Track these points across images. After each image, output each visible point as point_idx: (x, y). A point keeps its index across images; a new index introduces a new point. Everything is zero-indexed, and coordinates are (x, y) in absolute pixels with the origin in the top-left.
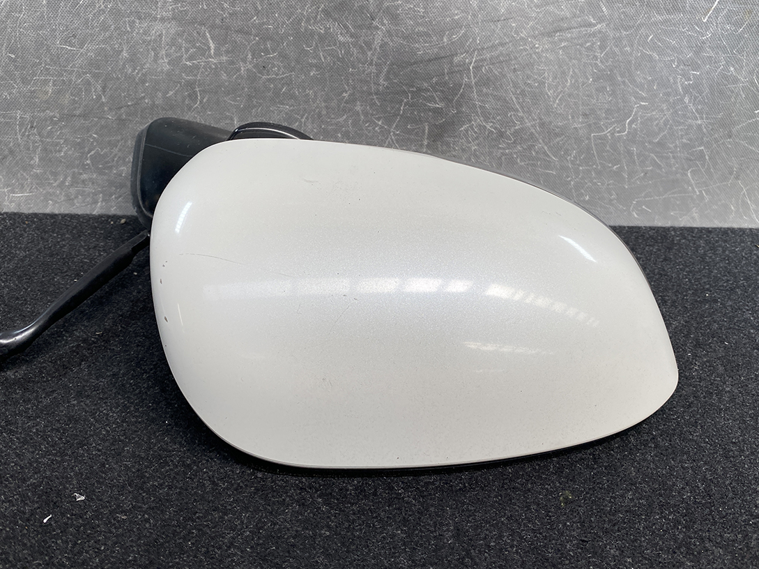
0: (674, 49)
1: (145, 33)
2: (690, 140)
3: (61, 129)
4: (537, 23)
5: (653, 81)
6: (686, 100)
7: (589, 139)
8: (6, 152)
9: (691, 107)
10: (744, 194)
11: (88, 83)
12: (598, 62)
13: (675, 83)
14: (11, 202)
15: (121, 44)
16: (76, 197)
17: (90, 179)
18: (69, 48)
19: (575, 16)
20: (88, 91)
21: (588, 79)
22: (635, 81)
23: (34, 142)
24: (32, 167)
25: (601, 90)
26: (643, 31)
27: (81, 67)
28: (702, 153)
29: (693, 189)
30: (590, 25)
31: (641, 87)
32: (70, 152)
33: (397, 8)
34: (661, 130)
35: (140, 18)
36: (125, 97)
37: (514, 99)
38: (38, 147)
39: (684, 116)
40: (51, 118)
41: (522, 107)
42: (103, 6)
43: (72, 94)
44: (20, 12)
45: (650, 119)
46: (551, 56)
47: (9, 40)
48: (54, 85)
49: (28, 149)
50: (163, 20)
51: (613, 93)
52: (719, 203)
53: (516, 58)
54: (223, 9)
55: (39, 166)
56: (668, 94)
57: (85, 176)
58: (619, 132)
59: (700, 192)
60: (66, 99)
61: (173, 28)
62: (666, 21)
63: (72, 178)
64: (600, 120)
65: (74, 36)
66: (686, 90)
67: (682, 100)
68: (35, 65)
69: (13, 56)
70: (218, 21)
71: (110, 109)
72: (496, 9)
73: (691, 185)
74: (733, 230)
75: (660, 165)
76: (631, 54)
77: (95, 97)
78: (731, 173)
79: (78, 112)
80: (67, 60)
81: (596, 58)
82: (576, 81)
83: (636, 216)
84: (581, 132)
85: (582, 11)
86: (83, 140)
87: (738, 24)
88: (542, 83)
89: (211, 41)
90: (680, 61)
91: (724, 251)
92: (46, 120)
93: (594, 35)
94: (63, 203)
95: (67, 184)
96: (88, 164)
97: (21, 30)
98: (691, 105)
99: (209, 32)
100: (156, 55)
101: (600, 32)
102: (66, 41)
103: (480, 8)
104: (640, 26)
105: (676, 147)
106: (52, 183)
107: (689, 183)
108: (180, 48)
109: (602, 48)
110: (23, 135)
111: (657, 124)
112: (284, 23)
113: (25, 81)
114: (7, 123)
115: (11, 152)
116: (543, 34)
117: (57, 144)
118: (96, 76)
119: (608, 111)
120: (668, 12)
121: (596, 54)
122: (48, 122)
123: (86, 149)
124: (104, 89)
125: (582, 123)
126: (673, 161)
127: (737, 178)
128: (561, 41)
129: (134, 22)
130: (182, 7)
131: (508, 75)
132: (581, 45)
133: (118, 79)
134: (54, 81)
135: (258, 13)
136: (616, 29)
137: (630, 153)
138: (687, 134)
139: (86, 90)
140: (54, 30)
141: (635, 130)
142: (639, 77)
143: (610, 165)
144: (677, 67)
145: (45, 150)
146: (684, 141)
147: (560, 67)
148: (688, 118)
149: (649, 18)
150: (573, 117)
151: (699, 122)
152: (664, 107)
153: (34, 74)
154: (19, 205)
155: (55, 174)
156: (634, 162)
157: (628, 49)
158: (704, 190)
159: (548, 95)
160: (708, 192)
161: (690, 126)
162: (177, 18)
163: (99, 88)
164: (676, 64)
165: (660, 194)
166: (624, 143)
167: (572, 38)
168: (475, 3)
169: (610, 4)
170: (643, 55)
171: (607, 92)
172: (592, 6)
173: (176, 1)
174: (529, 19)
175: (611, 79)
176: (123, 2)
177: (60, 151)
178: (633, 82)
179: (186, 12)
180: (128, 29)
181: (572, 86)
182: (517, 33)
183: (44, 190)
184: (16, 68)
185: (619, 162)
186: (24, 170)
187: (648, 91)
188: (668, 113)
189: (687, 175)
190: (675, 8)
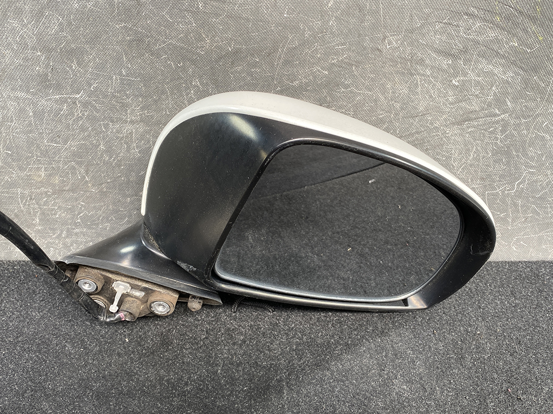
1: (118, 132)
3: (54, 199)
4: (450, 116)
5: (542, 154)
8: (13, 216)
11: (74, 168)
12: (498, 142)
15: (98, 140)
16: (72, 245)
17: (81, 232)
18: (55, 145)
19: (483, 109)
20: (74, 174)
21: (488, 154)
22: (527, 155)
23: (34, 209)
24: (35, 225)
25: (498, 161)
26: (540, 119)
27: (66, 158)
30: (495, 115)
31: (532, 159)
32: (63, 215)
34: (543, 188)
35: (112, 121)
36: (104, 176)
38: (37, 212)
40: (46, 193)
42: (80, 114)
43: (61, 176)
44: (12, 121)
45: (536, 181)
46: (459, 139)
47: (5, 141)
48: (46, 171)
49: (30, 213)
50: (132, 122)
51: (508, 163)
53: (428, 141)
55: (39, 224)
57: (77, 230)
58: (508, 190)
60: (56, 180)
61: (141, 128)
63: (67, 232)
64: (494, 182)
65: (58, 136)
68: (28, 158)
69: (10, 152)
71: (93, 185)
72: (416, 108)
75: (539, 213)
76: (527, 136)
77: (79, 177)
79: (67, 188)
80: (54, 153)
81: (497, 139)
82: (478, 155)
83: (515, 249)
85: (489, 105)
86: (73, 206)
88: (449, 158)
92: (42, 194)
93: (497, 122)
94: (62, 249)
95: (63, 236)
96: (78, 222)
97: (14, 134)
100: (128, 147)
101: (503, 120)
102: (52, 140)
103: (402, 109)
104: (538, 115)
106: (51, 236)
109: (503, 131)
110: (25, 205)
111: (541, 185)
113: (21, 169)
114: (10, 197)
115: (16, 216)
116: (453, 124)
117: (52, 210)
118: (79, 163)
119: (502, 176)
121: (498, 136)
122: (44, 196)
123: (77, 213)
124: (87, 172)
125: (479, 184)
126: (549, 210)
128: (468, 127)
129: (108, 124)
130: (148, 113)
132: (485, 130)
133: (97, 164)
134: (46, 168)
136: (518, 118)
137: (515, 205)
139: (72, 173)
140: (42, 133)
141: (522, 188)
142: (531, 152)
143: (498, 213)
145: (43, 214)
147: (465, 146)
150: (472, 180)
152: (549, 172)
153: (28, 164)
155: (54, 230)
156: (518, 212)
157: (525, 132)
159: (453, 165)
162: (145, 120)
163: (83, 171)
165: (536, 233)
166: (512, 198)
167: (478, 125)
168: (398, 106)
169: (515, 100)
170: (537, 137)
171: (503, 162)
172: (499, 102)
173: (143, 109)
174: (443, 113)
175: (508, 154)
176: (97, 111)
177: (55, 214)
178: (525, 155)
179: (152, 117)
180: (104, 129)
181: (474, 159)
182: (431, 124)
183: (46, 240)
184: (13, 160)
185: (506, 211)
186: (29, 228)
187: (537, 161)
188: (551, 177)
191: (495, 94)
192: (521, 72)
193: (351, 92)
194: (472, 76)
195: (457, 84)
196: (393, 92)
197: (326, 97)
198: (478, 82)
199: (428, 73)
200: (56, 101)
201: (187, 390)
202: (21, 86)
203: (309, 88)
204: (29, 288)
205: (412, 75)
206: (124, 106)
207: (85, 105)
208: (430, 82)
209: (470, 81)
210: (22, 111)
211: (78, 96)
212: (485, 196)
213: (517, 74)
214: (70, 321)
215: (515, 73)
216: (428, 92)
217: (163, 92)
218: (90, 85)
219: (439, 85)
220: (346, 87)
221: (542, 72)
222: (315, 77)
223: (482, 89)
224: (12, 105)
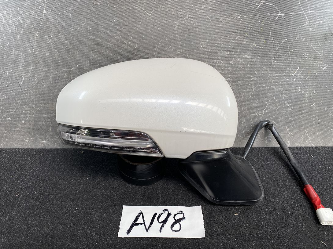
0: (281, 85)
2: (287, 116)
4: (231, 78)
5: (273, 96)
6: (286, 102)
8: (39, 128)
10: (307, 133)
12: (253, 90)
13: (282, 96)
14: (42, 144)
21: (250, 96)
22: (267, 96)
23: (49, 124)
24: (49, 132)
25: (254, 100)
26: (270, 79)
28: (291, 120)
29: (288, 132)
30: (251, 78)
31: (269, 98)
34: (276, 112)
38: (50, 125)
39: (285, 107)
44: (42, 81)
45: (272, 109)
46: (236, 89)
47: (39, 91)
49: (47, 126)
51: (259, 101)
52: (297, 137)
55: (51, 132)
56: (279, 100)
58: (260, 114)
59: (290, 133)
62: (278, 76)
64: (254, 110)
66: (286, 99)
67: (284, 102)
68: (48, 99)
69: (40, 96)
74: (301, 148)
75: (276, 125)
76: (266, 88)
78: (302, 127)
82: (245, 97)
84: (247, 114)
85: (247, 73)
87: (306, 76)
90: (284, 89)
92: (53, 116)
93: (252, 81)
94: (61, 144)
97: (43, 87)
98: (288, 104)
101: (254, 80)
102: (59, 90)
104: (269, 78)
105: (282, 118)
107: (286, 130)
109: (255, 85)
110: (45, 122)
113: (45, 104)
114: (39, 118)
115: (41, 127)
116: (233, 82)
119: (257, 107)
120: (280, 73)
121: (253, 87)
125: (247, 111)
126: (280, 123)
127: (304, 128)
128: (240, 84)
132: (247, 85)
136: (261, 79)
138: (286, 114)
140: (55, 87)
141: (267, 113)
142: (269, 95)
144: (283, 91)
145: (53, 126)
146: (285, 116)
147: (239, 92)
148: (286, 108)
149: (273, 75)
150: (244, 109)
151: (291, 110)
152: (278, 105)
153: (48, 102)
154: (45, 145)
155: (57, 134)
157: (265, 85)
158: (292, 133)
161: (287, 111)
166: (262, 117)
167: (244, 82)
169: (258, 71)
170: (270, 88)
171: (257, 100)
172: (252, 72)
174: (228, 77)
175: (258, 96)
178: (266, 96)
181: (243, 98)
183: (53, 139)
184: (42, 100)
186: (46, 133)
187: (272, 99)
188: (279, 107)
189: (285, 128)
190: (283, 72)
191: (249, 68)
192: (259, 58)
194: (238, 60)
195: (232, 63)
198: (242, 62)
199: (220, 58)
200: (62, 72)
201: (115, 198)
202: (47, 65)
204: (44, 159)
205: (213, 59)
208: (221, 63)
209: (238, 62)
210: (47, 76)
211: (71, 70)
212: (250, 116)
214: (62, 171)
215: (256, 58)
216: (220, 67)
218: (77, 65)
219: (225, 64)
221: (268, 57)
223: (244, 66)
224: (43, 73)
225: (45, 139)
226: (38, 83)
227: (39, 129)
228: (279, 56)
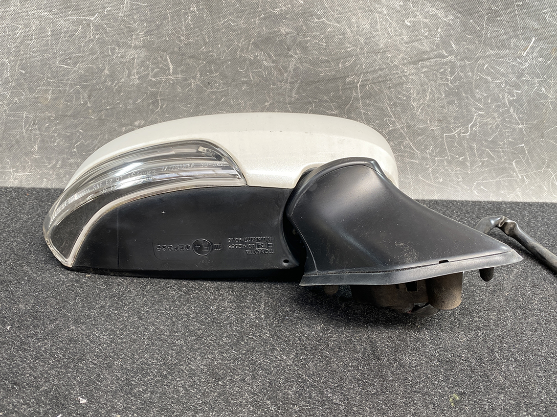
0: (502, 74)
1: (122, 57)
2: (514, 139)
3: (56, 125)
4: (406, 55)
5: (488, 97)
6: (512, 110)
7: (442, 138)
8: (14, 143)
9: (515, 115)
10: (553, 178)
11: (78, 92)
12: (449, 83)
13: (504, 98)
14: (15, 179)
15: (104, 64)
16: (65, 176)
17: (76, 163)
18: (66, 67)
19: (432, 50)
20: (78, 98)
21: (442, 95)
23: (35, 135)
24: (33, 153)
25: (450, 103)
26: (481, 62)
27: (74, 81)
28: (522, 149)
29: (517, 174)
30: (444, 57)
31: (479, 100)
32: (61, 143)
33: (306, 42)
34: (494, 132)
35: (119, 46)
36: (105, 103)
37: (389, 108)
38: (38, 139)
39: (510, 122)
40: (49, 117)
41: (394, 115)
42: (92, 37)
43: (65, 100)
44: (31, 40)
45: (486, 124)
46: (415, 78)
47: (21, 60)
48: (53, 93)
49: (30, 140)
50: (136, 47)
51: (460, 105)
52: (536, 185)
53: (390, 79)
54: (180, 41)
55: (37, 152)
56: (499, 106)
57: (72, 161)
58: (463, 133)
59: (522, 176)
60: (62, 103)
61: (143, 53)
62: (496, 55)
63: (62, 162)
64: (450, 124)
65: (70, 58)
66: (511, 103)
67: (508, 111)
68: (39, 78)
69: (24, 72)
70: (176, 49)
71: (93, 112)
72: (377, 44)
73: (516, 172)
74: (546, 204)
75: (493, 157)
76: (472, 78)
77: (82, 102)
78: (544, 164)
79: (69, 114)
80: (63, 75)
81: (448, 80)
82: (433, 96)
83: (476, 194)
84: (436, 133)
85: (438, 46)
86: (72, 134)
87: (547, 58)
88: (409, 97)
89: (170, 64)
90: (507, 83)
91: (543, 219)
92: (45, 119)
93: (446, 63)
94: (55, 180)
95: (58, 166)
96: (74, 152)
97: (31, 53)
98: (515, 114)
99: (170, 57)
100: (130, 73)
101: (450, 61)
102: (63, 61)
103: (366, 44)
104: (478, 58)
105: (504, 144)
106: (47, 166)
107: (514, 170)
108: (148, 68)
109: (452, 73)
110: (27, 130)
111: (491, 128)
112: (224, 51)
113: (31, 90)
114: (15, 120)
115: (17, 142)
116: (410, 63)
117: (52, 137)
118: (84, 87)
119: (456, 118)
120: (499, 49)
121: (448, 77)
122: (47, 121)
123: (74, 141)
124: (90, 97)
125: (437, 126)
126: (502, 154)
127: (548, 167)
128: (423, 67)
129: (114, 49)
130: (150, 38)
131: (385, 91)
132: (437, 71)
133: (100, 89)
134: (53, 90)
135: (205, 44)
136: (462, 60)
137: (471, 148)
138: (512, 135)
139: (76, 97)
140: (55, 54)
141: (475, 131)
142: (478, 94)
143: (457, 157)
144: (505, 87)
145: (43, 141)
146: (510, 140)
147: (422, 86)
148: (513, 123)
149: (485, 52)
150: (431, 122)
151: (521, 126)
152: (496, 115)
153: (38, 85)
154: (21, 182)
155: (49, 159)
156: (475, 156)
157: (470, 74)
158: (525, 175)
159: (413, 106)
160: (527, 177)
161: (514, 129)
162: (147, 46)
163: (86, 96)
164: (504, 85)
165: (493, 178)
166: (467, 141)
167: (430, 66)
168: (362, 40)
169: (458, 42)
170: (481, 79)
171: (455, 104)
172: (445, 43)
173: (146, 34)
174: (400, 51)
175: (458, 95)
176: (107, 34)
177: (54, 142)
178: (474, 97)
179: (153, 42)
180: (110, 53)
181: (430, 99)
182: (391, 61)
183: (40, 170)
184: (25, 80)
185: (464, 154)
186: (26, 156)
187: (485, 104)
188: (499, 120)
189: (512, 165)
190: (503, 46)
191: (441, 36)
192: (459, 15)
193: (323, 23)
194: (420, 17)
195: (409, 24)
196: (358, 27)
197: (302, 26)
198: (426, 24)
199: (385, 12)
200: (73, 22)
202: (45, 5)
203: (288, 16)
204: (19, 201)
205: (372, 12)
206: (131, 31)
207: (98, 27)
208: (387, 21)
209: (419, 22)
210: (42, 30)
211: (93, 19)
212: (443, 138)
213: (456, 17)
215: (454, 16)
216: (386, 30)
217: (165, 18)
218: (104, 8)
219: (394, 24)
220: (319, 17)
221: (476, 15)
222: (293, 6)
223: (430, 30)
224: (35, 23)
225: (24, 169)
226: (21, 43)
227: (12, 146)
228: (497, 14)
